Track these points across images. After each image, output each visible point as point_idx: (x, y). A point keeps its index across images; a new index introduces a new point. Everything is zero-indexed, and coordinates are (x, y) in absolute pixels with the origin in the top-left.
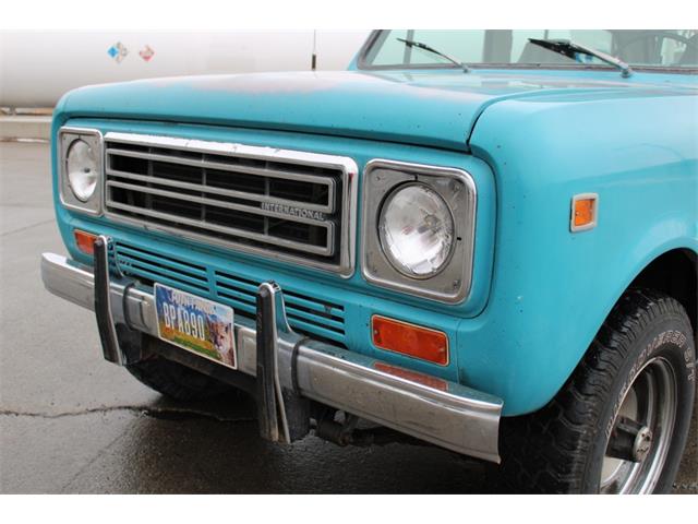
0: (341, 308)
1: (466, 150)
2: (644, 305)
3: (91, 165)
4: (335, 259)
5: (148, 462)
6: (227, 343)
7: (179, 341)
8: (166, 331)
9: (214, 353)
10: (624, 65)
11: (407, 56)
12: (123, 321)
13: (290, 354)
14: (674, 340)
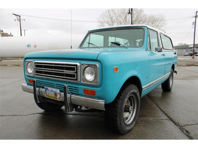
0: (78, 88)
1: (97, 60)
2: (129, 85)
3: (31, 67)
4: (76, 80)
5: (43, 122)
6: (58, 96)
7: (49, 97)
8: (47, 96)
9: (56, 98)
10: (126, 46)
11: (89, 46)
12: (39, 95)
13: (70, 97)
14: (135, 91)
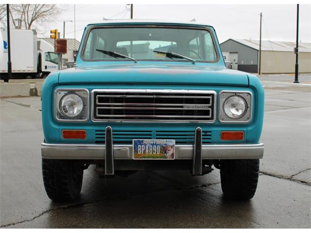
0: (210, 132)
1: (248, 86)
4: (212, 118)
7: (144, 157)
8: (138, 156)
9: (164, 157)
10: (194, 60)
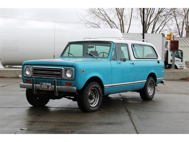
0: (62, 82)
1: (73, 66)
4: (62, 77)
7: (43, 89)
9: (48, 89)
11: (69, 55)
13: (57, 87)
14: (97, 86)
